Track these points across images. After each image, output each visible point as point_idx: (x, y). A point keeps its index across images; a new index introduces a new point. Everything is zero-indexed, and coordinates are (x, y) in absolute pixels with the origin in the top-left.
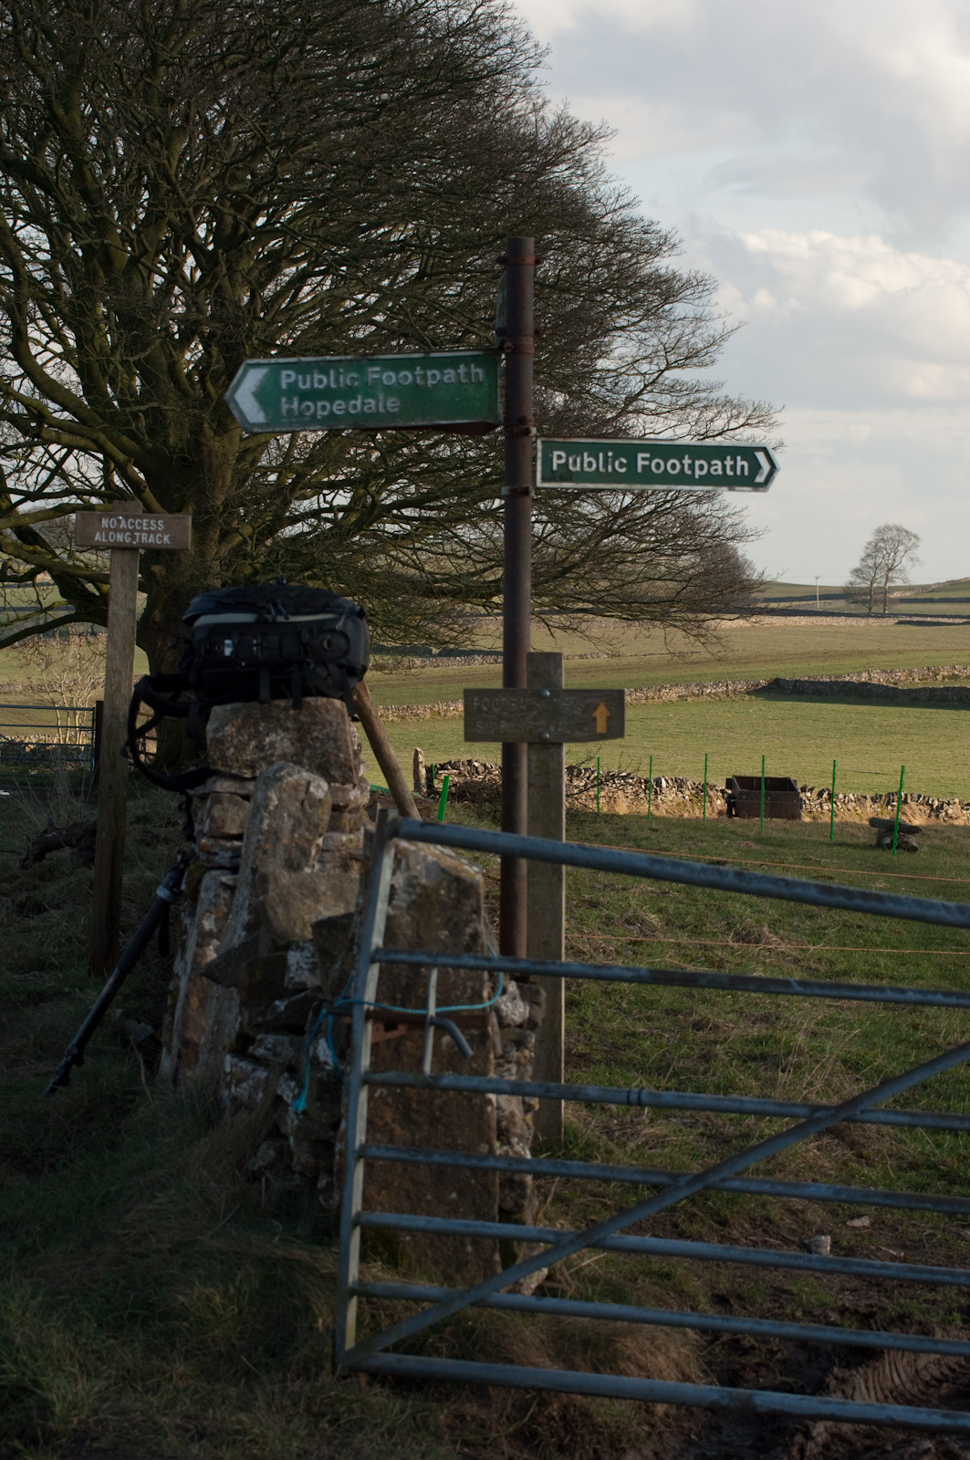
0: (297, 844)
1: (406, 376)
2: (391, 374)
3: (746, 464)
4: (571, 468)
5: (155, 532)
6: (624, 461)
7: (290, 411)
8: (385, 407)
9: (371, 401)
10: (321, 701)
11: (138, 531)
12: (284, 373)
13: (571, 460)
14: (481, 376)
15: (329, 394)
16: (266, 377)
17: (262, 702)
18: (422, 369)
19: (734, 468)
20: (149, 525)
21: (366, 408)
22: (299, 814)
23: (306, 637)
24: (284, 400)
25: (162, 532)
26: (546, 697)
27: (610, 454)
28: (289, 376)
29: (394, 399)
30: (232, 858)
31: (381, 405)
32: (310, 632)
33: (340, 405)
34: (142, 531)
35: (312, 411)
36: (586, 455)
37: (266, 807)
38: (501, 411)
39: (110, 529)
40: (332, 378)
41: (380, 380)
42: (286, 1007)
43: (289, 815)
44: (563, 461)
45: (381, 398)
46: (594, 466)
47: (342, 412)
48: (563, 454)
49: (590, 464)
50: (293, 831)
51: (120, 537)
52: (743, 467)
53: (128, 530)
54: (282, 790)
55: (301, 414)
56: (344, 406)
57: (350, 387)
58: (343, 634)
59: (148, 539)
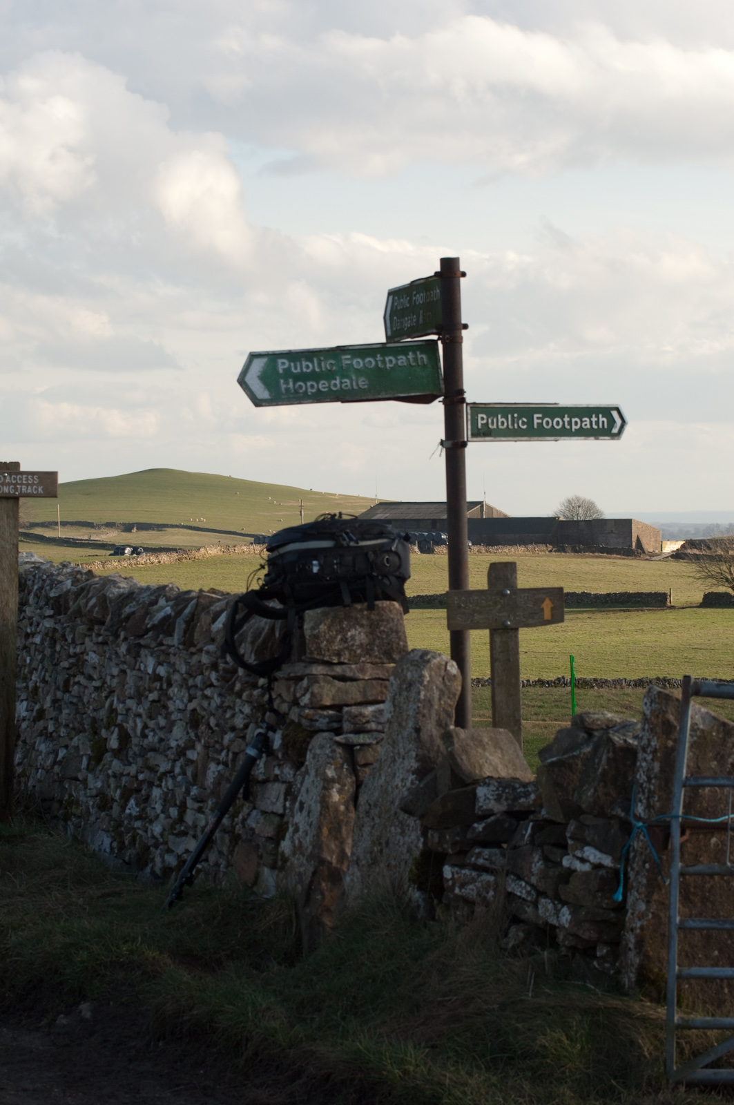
0: (444, 709)
1: (370, 361)
2: (359, 360)
3: (605, 420)
4: (490, 426)
5: (32, 485)
6: (525, 420)
7: (287, 390)
8: (357, 385)
9: (346, 380)
10: (386, 603)
11: (19, 484)
12: (280, 361)
13: (490, 421)
14: (425, 360)
15: (315, 376)
16: (267, 365)
17: (345, 606)
18: (381, 356)
19: (597, 423)
20: (27, 479)
21: (343, 386)
22: (442, 686)
23: (371, 556)
24: (282, 381)
25: (37, 485)
26: (507, 595)
27: (516, 415)
28: (283, 363)
29: (363, 379)
30: (328, 723)
31: (354, 384)
32: (375, 552)
33: (324, 384)
34: (22, 484)
35: (304, 389)
36: (499, 416)
37: (421, 683)
38: (443, 386)
40: (316, 364)
41: (352, 365)
42: (484, 828)
43: (437, 688)
44: (485, 421)
45: (354, 378)
46: (506, 424)
47: (326, 390)
48: (485, 416)
49: (503, 423)
50: (440, 699)
51: (6, 489)
52: (603, 422)
53: (12, 484)
54: (431, 669)
55: (296, 392)
56: (327, 385)
57: (330, 371)
58: (396, 553)
59: (27, 490)
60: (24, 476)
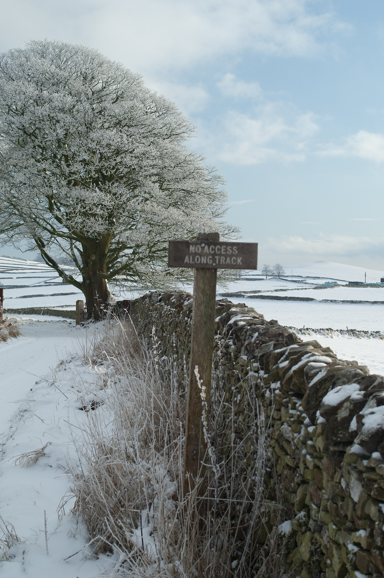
5: (231, 256)
11: (217, 255)
20: (226, 250)
25: (237, 256)
34: (220, 255)
39: (196, 254)
51: (204, 260)
53: (210, 254)
59: (225, 261)
60: (223, 247)
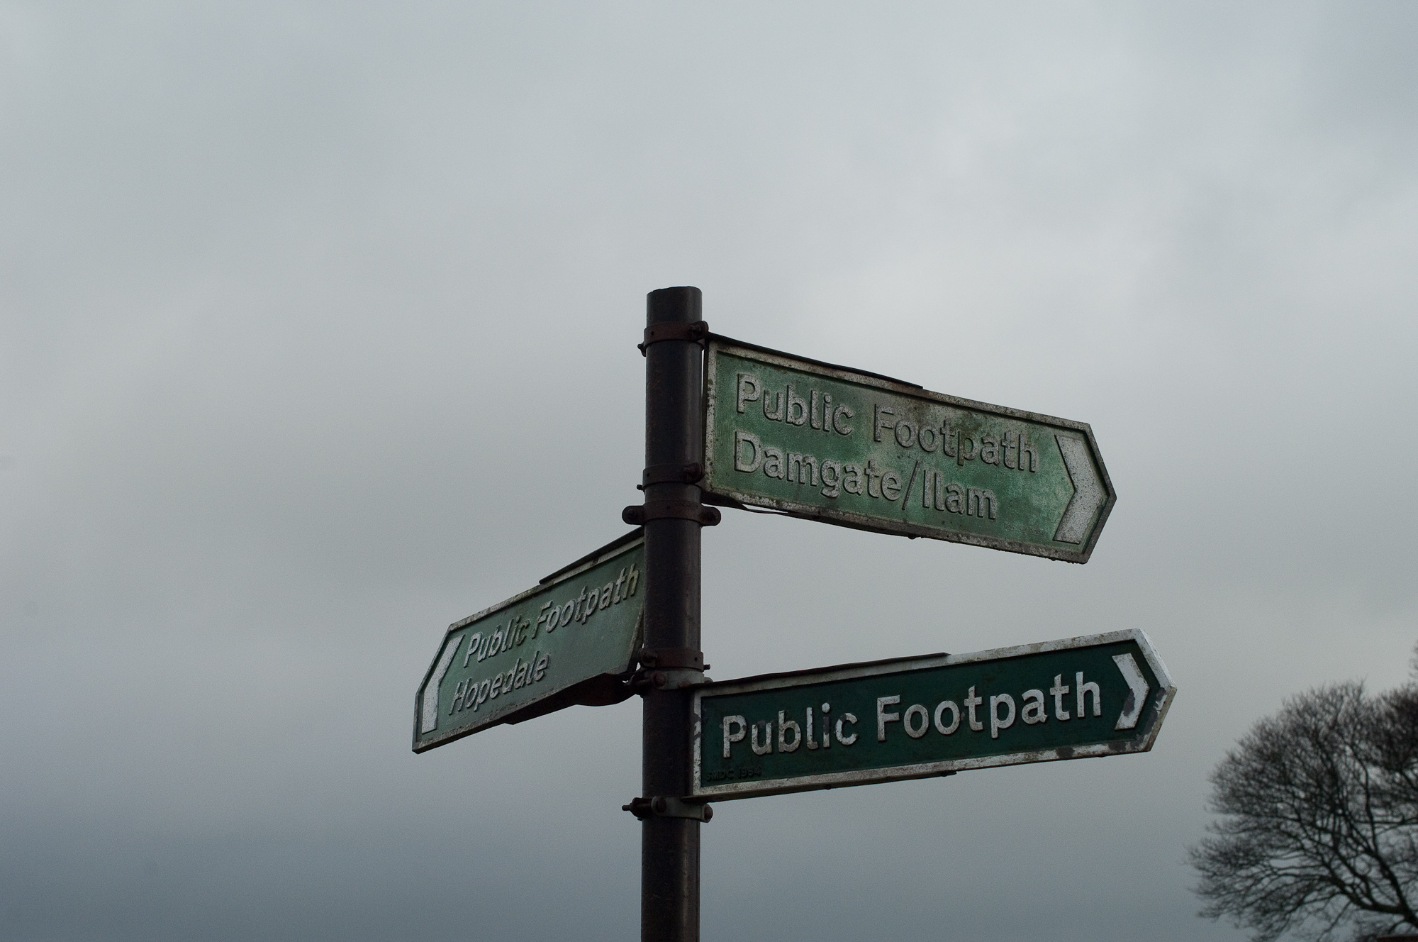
3: (1094, 687)
4: (755, 748)
6: (851, 717)
13: (755, 732)
19: (1069, 700)
27: (826, 707)
28: (474, 642)
36: (781, 715)
44: (740, 735)
46: (798, 737)
48: (741, 721)
49: (789, 734)
52: (1089, 695)
